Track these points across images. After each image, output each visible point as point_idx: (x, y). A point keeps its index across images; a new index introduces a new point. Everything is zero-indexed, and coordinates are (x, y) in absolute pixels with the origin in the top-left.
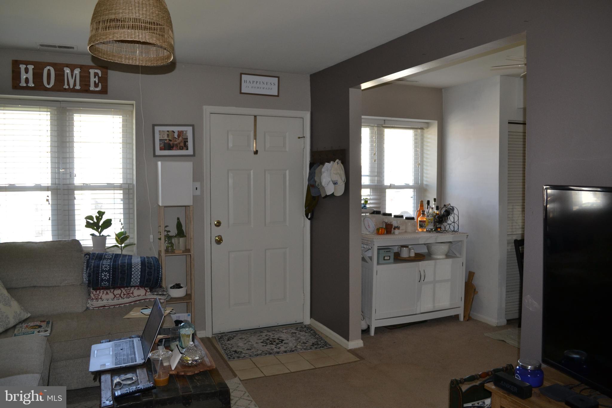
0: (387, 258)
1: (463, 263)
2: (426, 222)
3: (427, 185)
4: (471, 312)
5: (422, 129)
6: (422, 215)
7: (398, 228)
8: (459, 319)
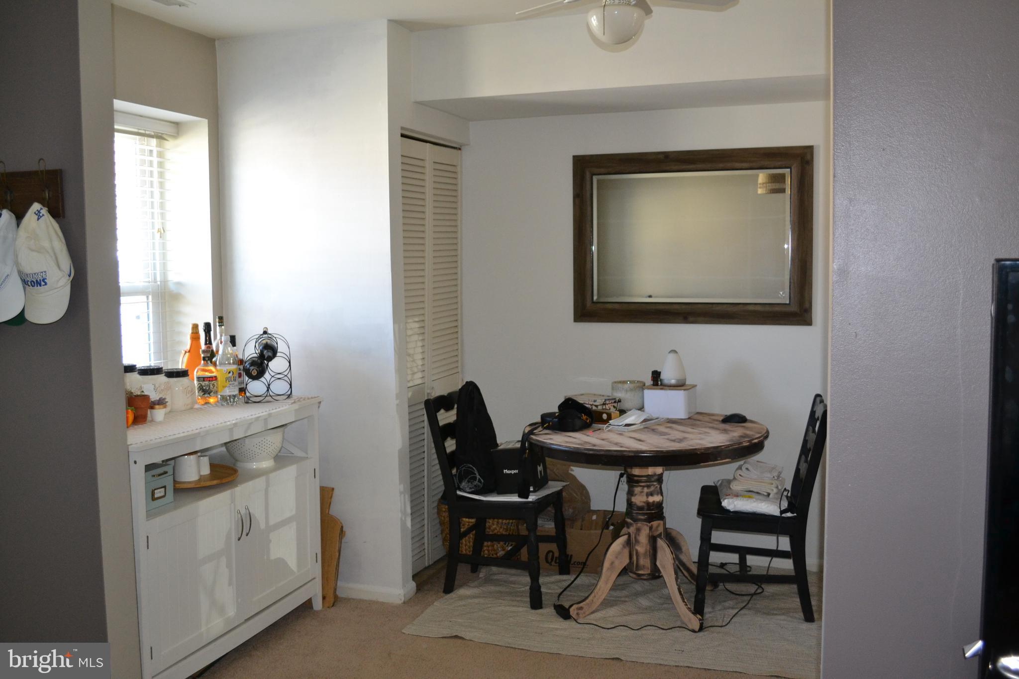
0: (160, 492)
1: (315, 469)
2: (219, 379)
3: (179, 284)
4: (338, 584)
5: (160, 137)
6: (202, 362)
7: (161, 402)
8: (313, 608)
